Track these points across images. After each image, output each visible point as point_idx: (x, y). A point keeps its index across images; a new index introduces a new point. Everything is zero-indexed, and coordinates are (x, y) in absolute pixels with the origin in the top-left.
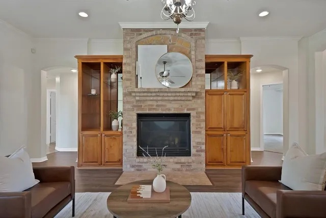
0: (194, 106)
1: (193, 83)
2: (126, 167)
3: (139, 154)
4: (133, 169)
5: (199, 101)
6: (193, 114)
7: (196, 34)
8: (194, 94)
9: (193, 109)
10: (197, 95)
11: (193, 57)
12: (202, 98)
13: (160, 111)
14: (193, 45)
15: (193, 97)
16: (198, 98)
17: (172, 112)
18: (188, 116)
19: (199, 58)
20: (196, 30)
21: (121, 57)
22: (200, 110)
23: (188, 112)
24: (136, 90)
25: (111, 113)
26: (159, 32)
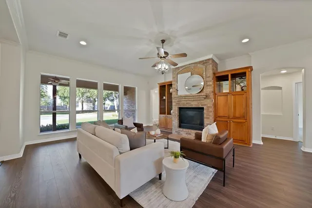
0: (206, 103)
1: (204, 90)
2: (174, 132)
3: (180, 126)
4: (176, 133)
5: (208, 100)
6: (205, 107)
7: (206, 63)
8: (205, 97)
9: (205, 105)
10: (207, 97)
11: (204, 76)
12: (210, 98)
13: (188, 106)
14: (204, 69)
15: (205, 98)
16: (208, 99)
17: (194, 106)
18: (203, 108)
19: (209, 75)
20: (206, 60)
21: (171, 82)
22: (209, 105)
23: (203, 106)
24: (177, 96)
25: (170, 109)
26: (186, 67)
